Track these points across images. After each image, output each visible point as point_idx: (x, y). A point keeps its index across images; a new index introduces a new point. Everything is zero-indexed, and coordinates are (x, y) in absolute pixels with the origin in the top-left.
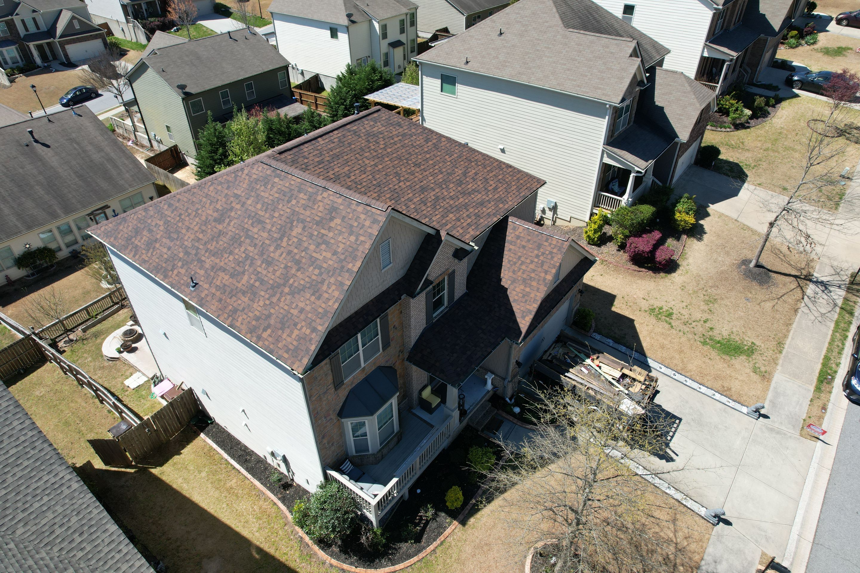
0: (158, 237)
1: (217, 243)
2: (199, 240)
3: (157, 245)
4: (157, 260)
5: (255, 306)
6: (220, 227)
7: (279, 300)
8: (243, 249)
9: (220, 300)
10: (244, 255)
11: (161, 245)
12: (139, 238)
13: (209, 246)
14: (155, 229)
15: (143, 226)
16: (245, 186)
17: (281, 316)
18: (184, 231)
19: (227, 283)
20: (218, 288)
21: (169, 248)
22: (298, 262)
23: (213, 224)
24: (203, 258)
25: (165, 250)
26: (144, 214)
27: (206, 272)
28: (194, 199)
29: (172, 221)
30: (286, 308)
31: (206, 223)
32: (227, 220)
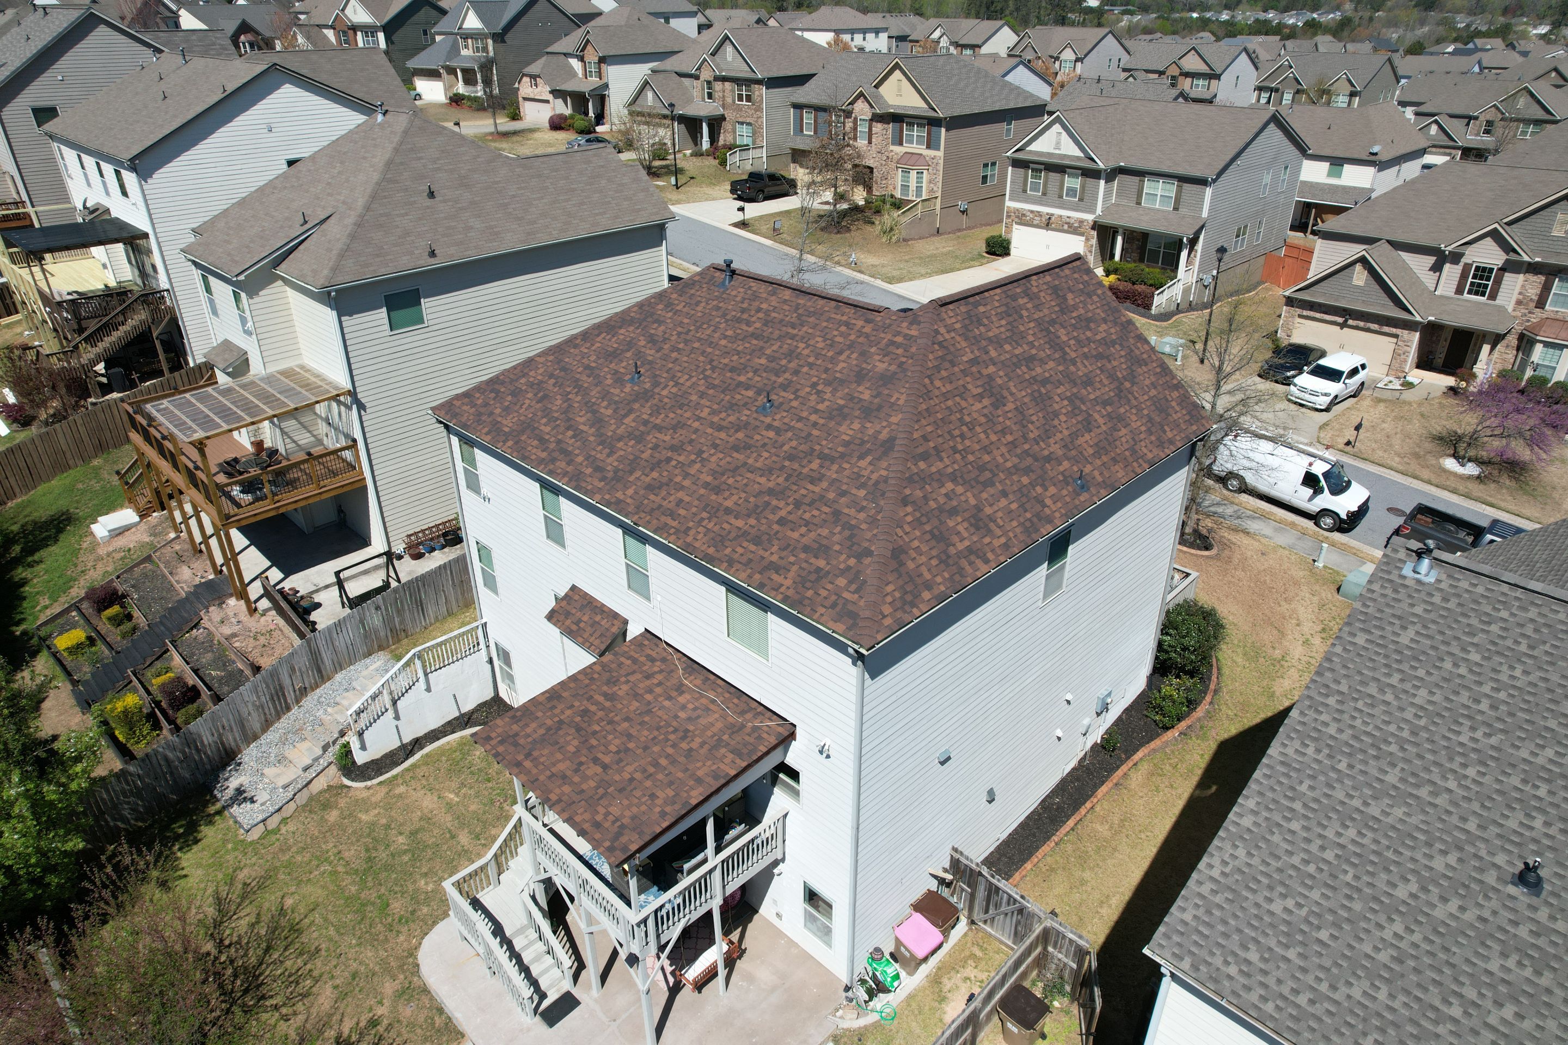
0: (973, 501)
1: (1032, 423)
2: (1013, 445)
3: (988, 510)
4: (1015, 523)
5: (1134, 425)
6: (1010, 406)
7: (1136, 398)
8: (1057, 399)
9: (1114, 460)
10: (1066, 402)
11: (991, 505)
12: (955, 539)
13: (1031, 436)
14: (955, 503)
15: (935, 522)
16: (964, 344)
17: (1153, 408)
18: (987, 458)
19: (1096, 441)
20: (1097, 455)
21: (1004, 494)
22: (1100, 356)
23: (1000, 412)
24: (1046, 453)
25: (1003, 502)
26: (909, 509)
27: (1068, 459)
28: (939, 416)
29: (956, 467)
30: (1146, 397)
31: (990, 420)
32: (1005, 393)
